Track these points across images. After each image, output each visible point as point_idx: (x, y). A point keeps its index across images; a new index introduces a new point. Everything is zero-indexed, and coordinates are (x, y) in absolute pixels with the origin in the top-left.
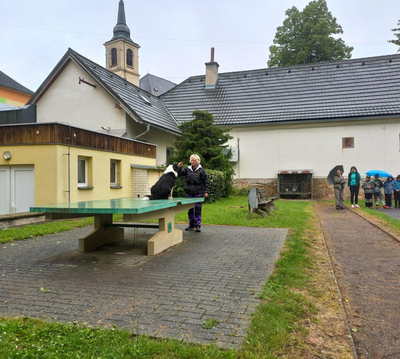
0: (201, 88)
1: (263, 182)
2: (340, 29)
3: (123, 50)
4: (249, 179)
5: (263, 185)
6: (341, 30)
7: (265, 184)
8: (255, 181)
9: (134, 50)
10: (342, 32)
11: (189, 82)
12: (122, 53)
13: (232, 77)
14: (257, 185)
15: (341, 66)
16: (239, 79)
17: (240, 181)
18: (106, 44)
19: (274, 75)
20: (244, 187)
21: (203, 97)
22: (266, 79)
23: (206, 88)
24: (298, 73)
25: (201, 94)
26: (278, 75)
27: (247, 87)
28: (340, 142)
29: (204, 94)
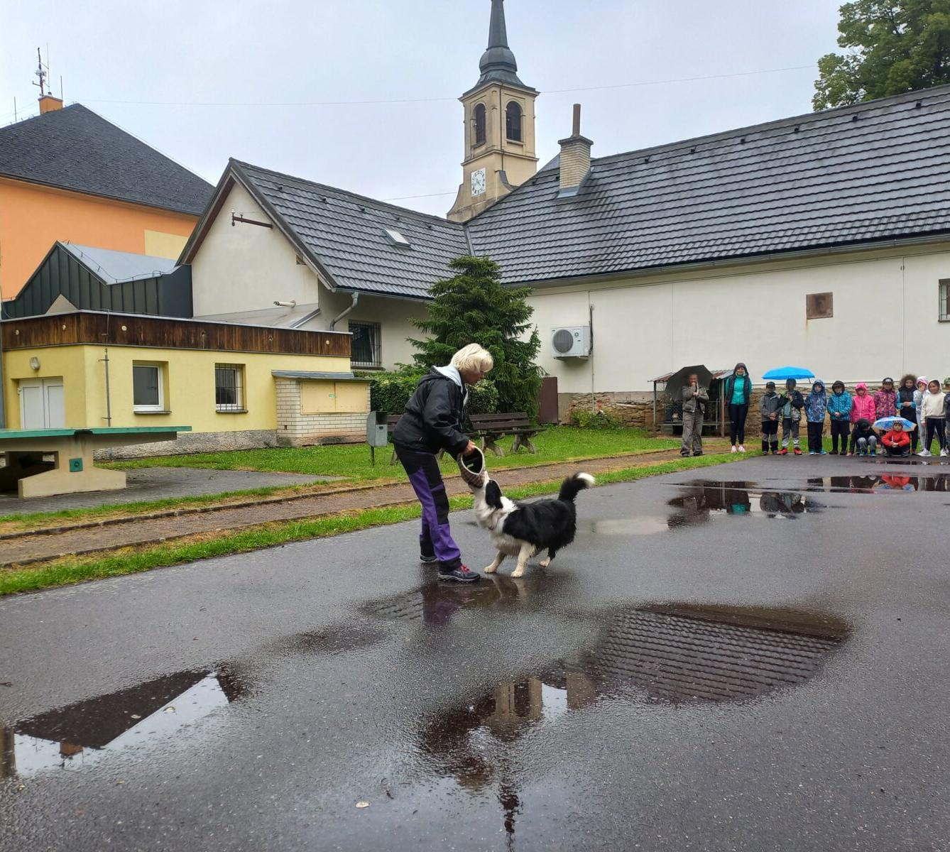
0: (551, 197)
1: (640, 400)
3: (498, 107)
4: (613, 393)
5: (640, 407)
7: (645, 404)
8: (624, 399)
9: (524, 102)
11: (534, 184)
12: (496, 114)
14: (628, 407)
15: (861, 118)
16: (633, 169)
17: (594, 399)
18: (465, 98)
19: (707, 154)
20: (601, 411)
21: (547, 217)
22: (686, 165)
23: (559, 196)
24: (760, 143)
25: (547, 211)
26: (716, 152)
27: (642, 188)
28: (802, 306)
29: (551, 210)
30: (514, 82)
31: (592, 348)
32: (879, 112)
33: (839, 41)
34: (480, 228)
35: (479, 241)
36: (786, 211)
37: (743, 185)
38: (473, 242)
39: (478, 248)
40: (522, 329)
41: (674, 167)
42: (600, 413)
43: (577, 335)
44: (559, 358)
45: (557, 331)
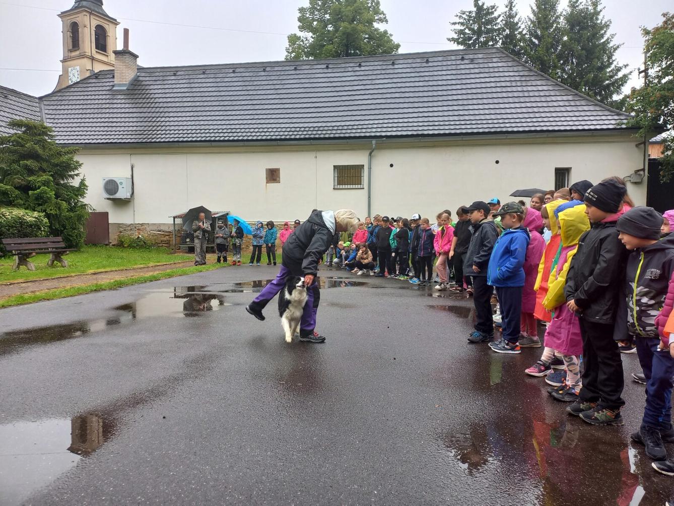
0: (108, 88)
1: (166, 229)
2: (384, 16)
3: (89, 26)
4: (148, 224)
5: (167, 234)
6: (385, 18)
7: (170, 232)
8: (155, 228)
9: (109, 28)
10: (387, 21)
11: (96, 78)
12: (87, 31)
13: (157, 74)
14: (159, 234)
15: (299, 69)
16: (166, 78)
17: (135, 228)
18: (63, 15)
19: (212, 76)
20: (140, 236)
21: (104, 101)
22: (199, 81)
23: (114, 88)
24: (244, 74)
25: (104, 97)
26: (218, 75)
27: (171, 91)
28: (263, 175)
29: (108, 97)
30: (101, 12)
31: (133, 193)
32: (308, 67)
33: (299, 27)
34: (52, 103)
35: (51, 112)
36: (256, 117)
37: (233, 98)
38: (46, 112)
39: (49, 116)
40: (72, 177)
41: (192, 81)
42: (139, 237)
43: (121, 183)
44: (108, 199)
45: (107, 180)
